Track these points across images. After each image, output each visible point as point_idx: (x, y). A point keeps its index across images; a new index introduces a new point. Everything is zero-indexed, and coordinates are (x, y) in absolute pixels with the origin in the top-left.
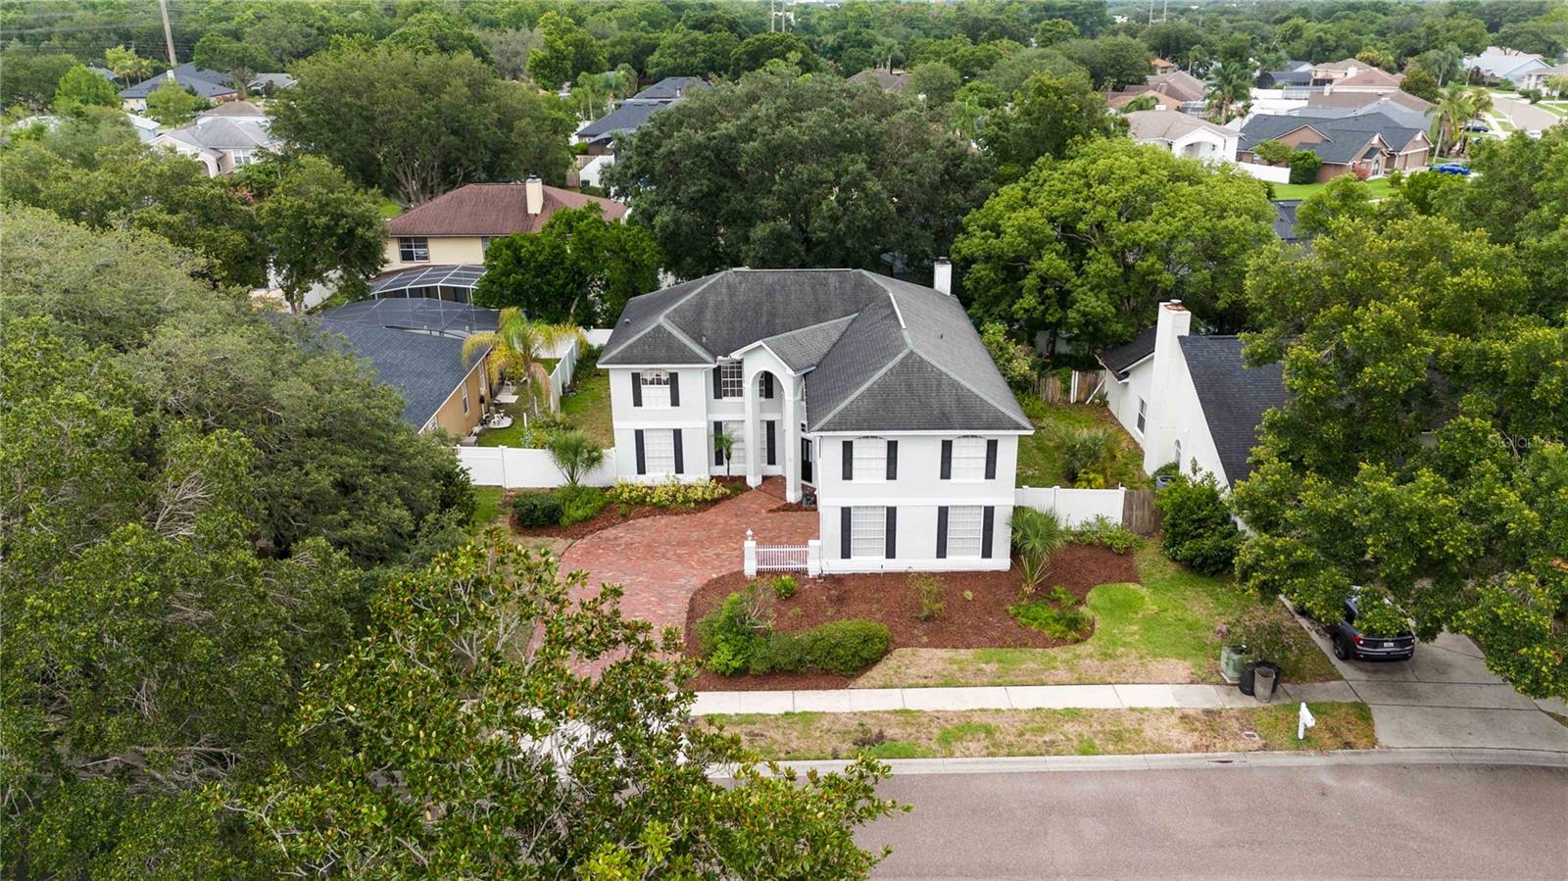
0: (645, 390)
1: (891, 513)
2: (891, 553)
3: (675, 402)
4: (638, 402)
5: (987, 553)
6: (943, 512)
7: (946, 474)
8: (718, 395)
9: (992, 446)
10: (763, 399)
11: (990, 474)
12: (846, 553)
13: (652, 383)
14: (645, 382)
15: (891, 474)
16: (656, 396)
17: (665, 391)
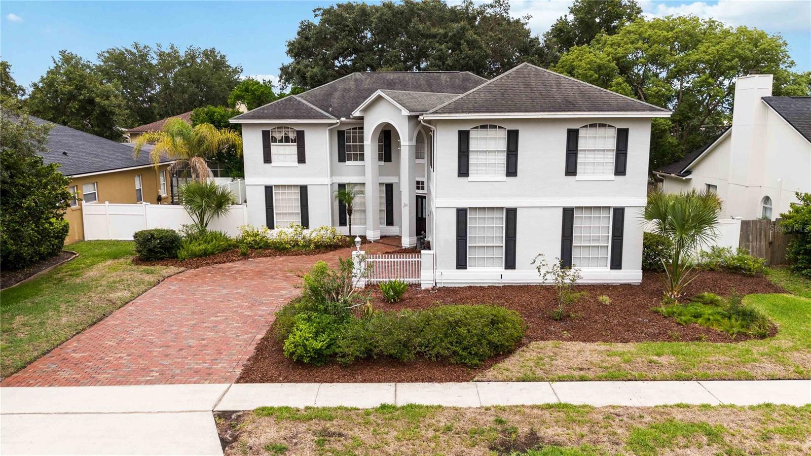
0: (275, 148)
1: (511, 214)
2: (510, 263)
3: (301, 159)
4: (267, 159)
5: (616, 263)
6: (568, 214)
7: (571, 169)
8: (342, 159)
9: (623, 136)
10: (382, 163)
11: (620, 169)
12: (461, 263)
13: (281, 141)
14: (274, 140)
15: (512, 170)
16: (284, 153)
17: (293, 149)
